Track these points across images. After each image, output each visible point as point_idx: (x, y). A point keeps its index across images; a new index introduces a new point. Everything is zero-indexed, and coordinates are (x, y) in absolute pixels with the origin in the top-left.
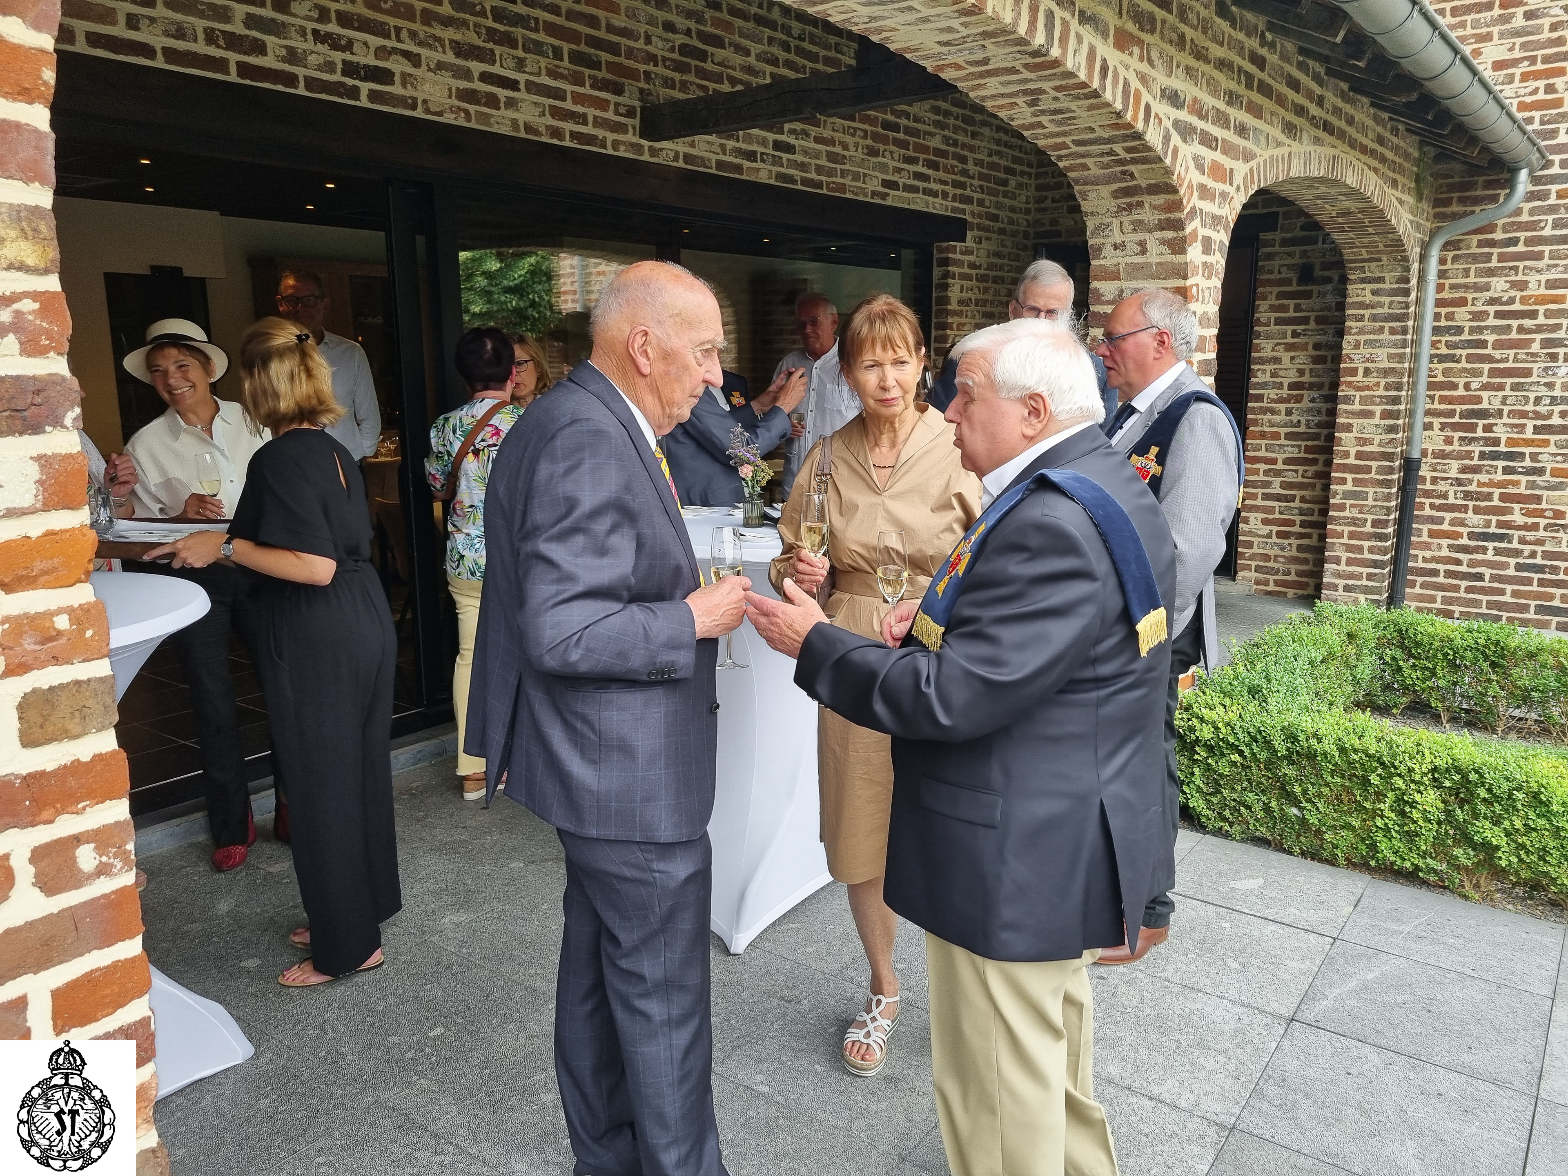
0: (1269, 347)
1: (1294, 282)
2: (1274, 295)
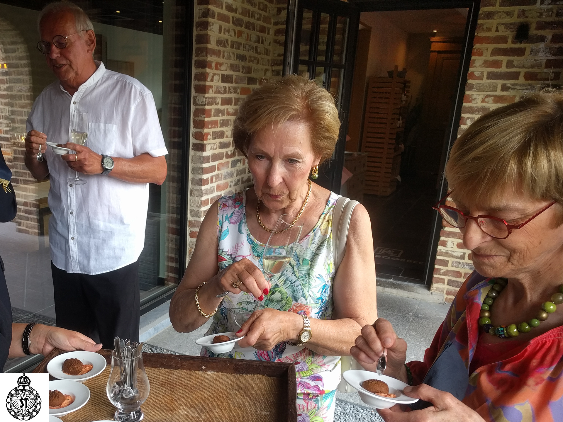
0: (479, 99)
1: (510, 40)
2: (490, 51)
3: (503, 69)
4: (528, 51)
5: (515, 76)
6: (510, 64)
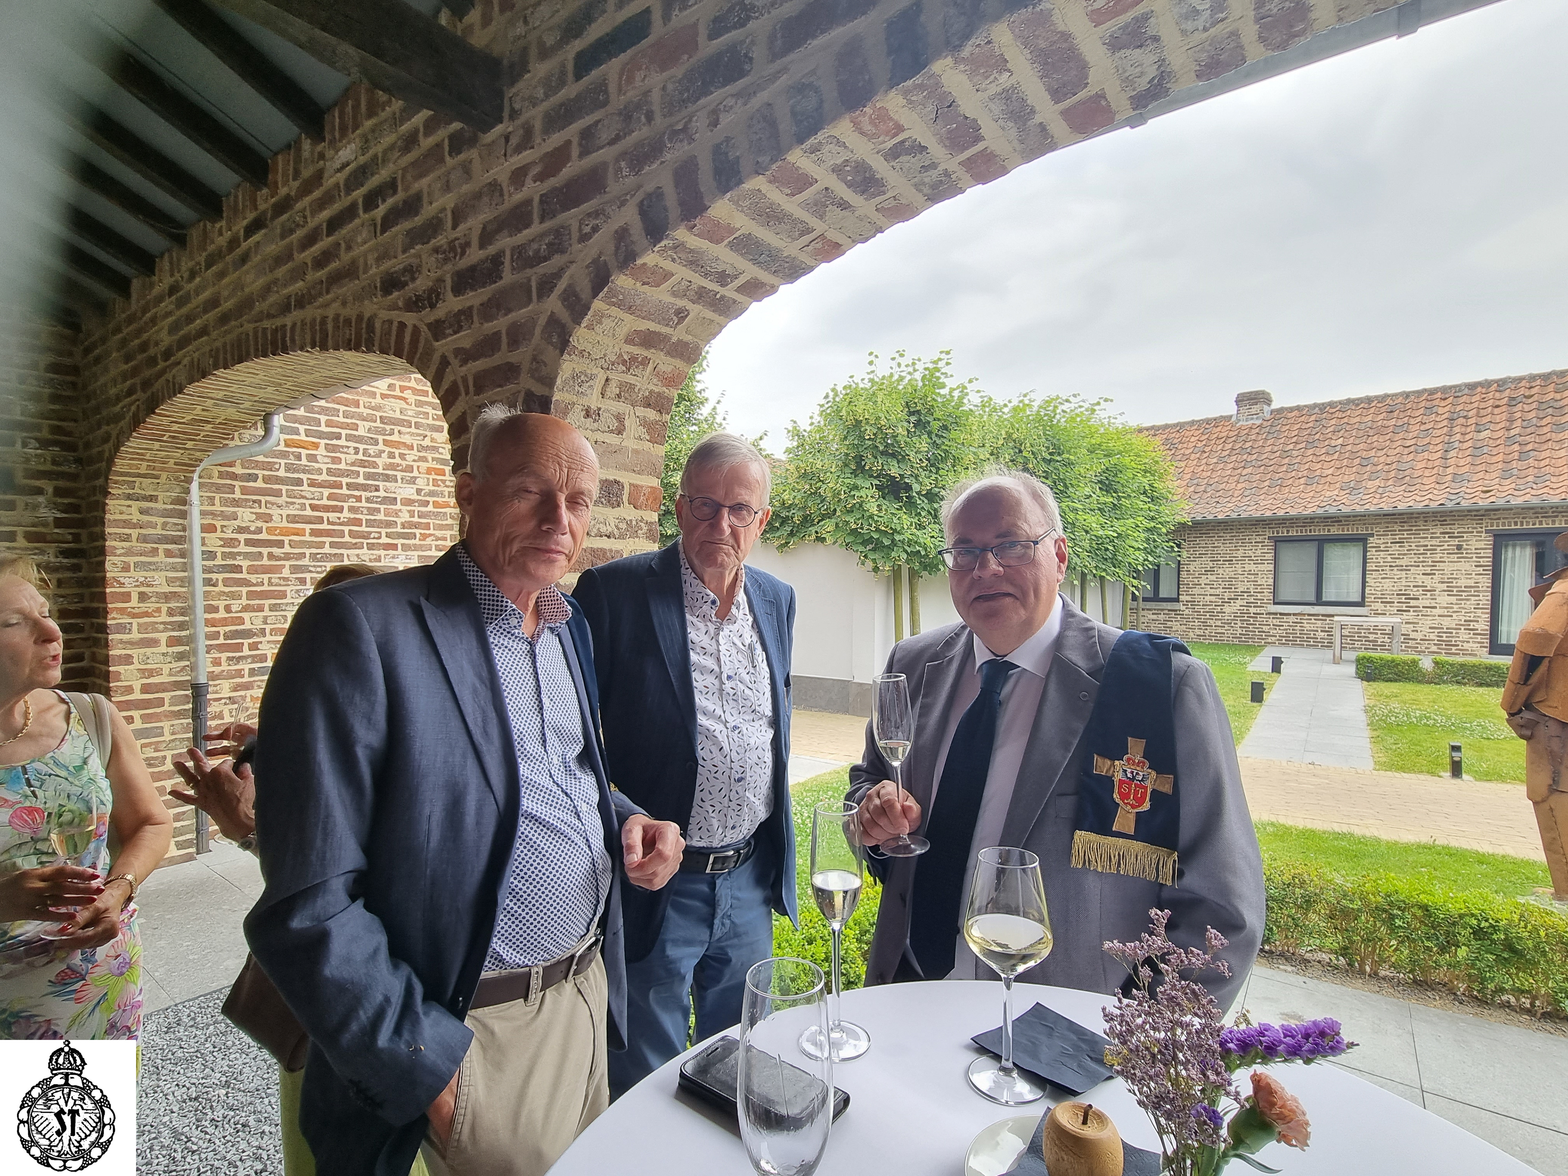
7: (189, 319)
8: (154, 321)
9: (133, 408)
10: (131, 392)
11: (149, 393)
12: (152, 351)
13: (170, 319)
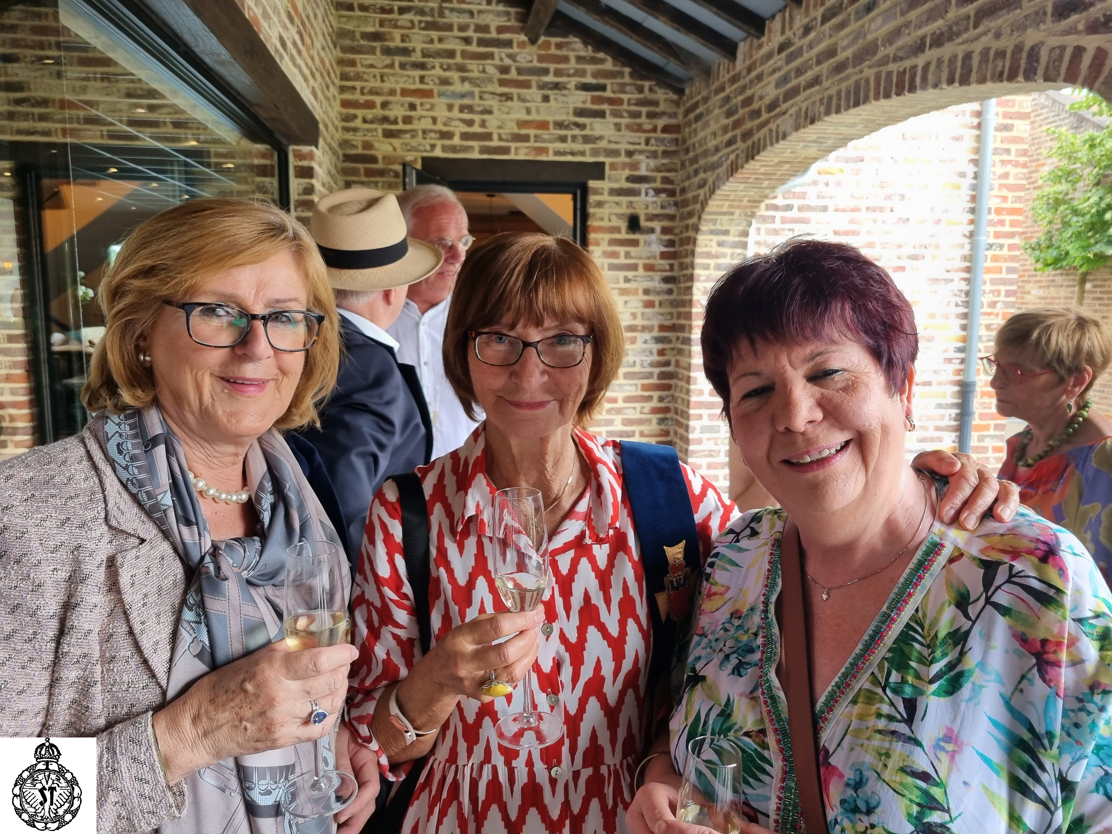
1: (623, 231)
2: (606, 241)
3: (622, 260)
4: (642, 243)
5: (634, 267)
6: (627, 255)
7: (799, 72)
8: (760, 78)
9: (732, 157)
10: (731, 142)
11: (749, 142)
12: (755, 106)
13: (778, 75)
